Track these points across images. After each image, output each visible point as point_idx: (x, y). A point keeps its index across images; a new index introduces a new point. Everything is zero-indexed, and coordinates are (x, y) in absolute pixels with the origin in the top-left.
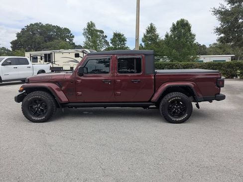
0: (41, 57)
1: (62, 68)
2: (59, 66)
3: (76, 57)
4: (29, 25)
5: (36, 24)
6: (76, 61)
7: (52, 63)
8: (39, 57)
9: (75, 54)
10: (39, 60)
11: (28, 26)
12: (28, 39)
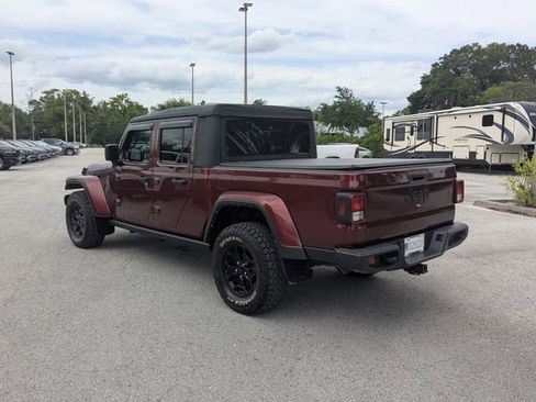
0: (412, 128)
1: (451, 153)
2: (446, 150)
3: (484, 125)
4: (448, 54)
5: (465, 49)
6: (485, 137)
7: (431, 141)
8: (408, 129)
9: (485, 118)
10: (407, 135)
11: (446, 57)
12: (443, 87)
